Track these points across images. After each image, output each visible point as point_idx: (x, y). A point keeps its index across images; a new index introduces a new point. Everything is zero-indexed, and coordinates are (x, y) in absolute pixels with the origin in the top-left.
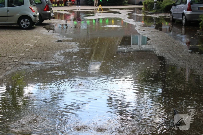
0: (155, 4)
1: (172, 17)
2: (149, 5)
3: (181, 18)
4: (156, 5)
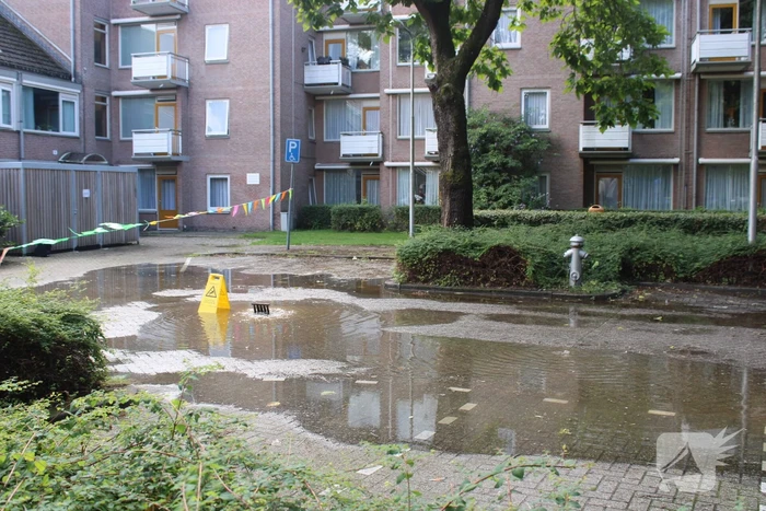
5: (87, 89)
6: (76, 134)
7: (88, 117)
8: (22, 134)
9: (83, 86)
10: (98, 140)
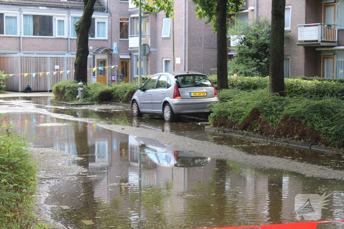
0: (81, 89)
1: (138, 109)
2: (69, 91)
3: (161, 110)
4: (81, 91)
5: (113, 15)
6: (106, 38)
7: (114, 29)
8: (69, 39)
9: (111, 14)
10: (120, 41)
